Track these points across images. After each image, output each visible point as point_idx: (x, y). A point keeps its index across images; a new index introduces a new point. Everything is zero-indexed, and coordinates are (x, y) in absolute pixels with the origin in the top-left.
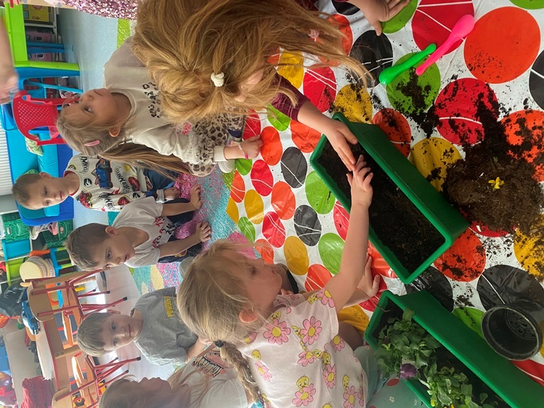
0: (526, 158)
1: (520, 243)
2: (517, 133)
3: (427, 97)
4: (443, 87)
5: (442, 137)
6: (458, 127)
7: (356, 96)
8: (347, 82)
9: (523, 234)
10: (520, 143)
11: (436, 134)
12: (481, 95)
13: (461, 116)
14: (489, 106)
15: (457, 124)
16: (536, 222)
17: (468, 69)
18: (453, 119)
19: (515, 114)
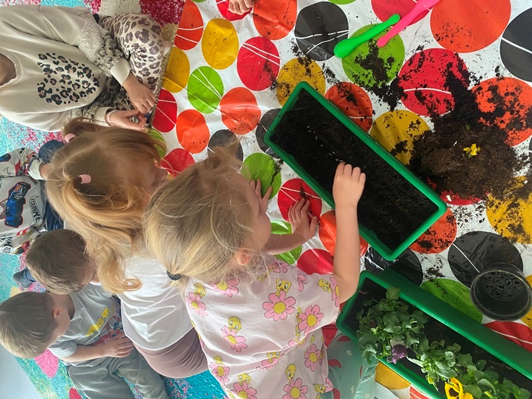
0: (499, 124)
1: (494, 208)
2: (490, 100)
3: (389, 69)
4: (407, 58)
5: (407, 109)
6: (425, 98)
7: (305, 71)
8: (293, 56)
9: (496, 199)
10: (492, 110)
11: (401, 106)
12: (450, 65)
13: (429, 87)
14: (458, 75)
15: (424, 95)
16: (510, 186)
17: (434, 40)
18: (420, 91)
19: (486, 82)
